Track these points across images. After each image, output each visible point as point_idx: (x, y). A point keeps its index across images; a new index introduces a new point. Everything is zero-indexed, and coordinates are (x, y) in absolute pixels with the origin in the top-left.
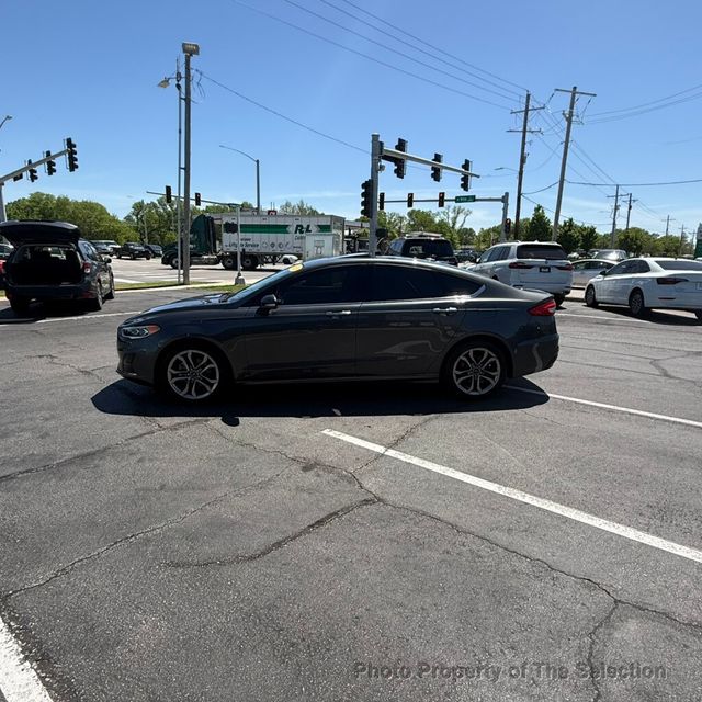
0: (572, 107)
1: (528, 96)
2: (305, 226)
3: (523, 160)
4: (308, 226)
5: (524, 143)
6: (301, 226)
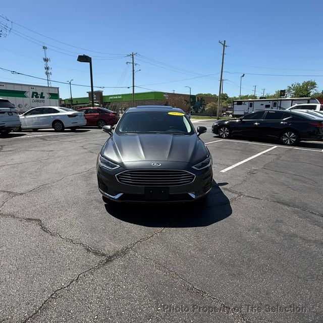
2: (39, 93)
4: (42, 93)
6: (37, 93)
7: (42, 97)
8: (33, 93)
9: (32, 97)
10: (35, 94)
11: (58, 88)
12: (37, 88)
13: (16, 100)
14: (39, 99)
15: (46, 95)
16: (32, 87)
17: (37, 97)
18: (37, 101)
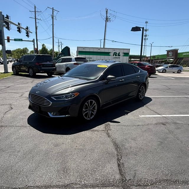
0: (53, 14)
1: (35, 7)
2: (118, 53)
3: (36, 28)
4: (119, 53)
5: (36, 23)
6: (116, 53)
7: (119, 55)
8: (114, 53)
9: (113, 55)
10: (115, 54)
11: (129, 49)
12: (117, 50)
13: (108, 58)
14: (117, 56)
15: (121, 54)
16: (114, 49)
17: (116, 55)
18: (116, 58)
